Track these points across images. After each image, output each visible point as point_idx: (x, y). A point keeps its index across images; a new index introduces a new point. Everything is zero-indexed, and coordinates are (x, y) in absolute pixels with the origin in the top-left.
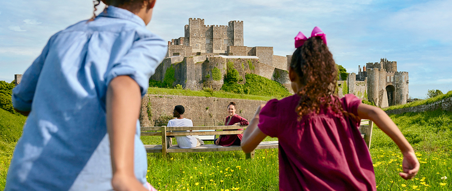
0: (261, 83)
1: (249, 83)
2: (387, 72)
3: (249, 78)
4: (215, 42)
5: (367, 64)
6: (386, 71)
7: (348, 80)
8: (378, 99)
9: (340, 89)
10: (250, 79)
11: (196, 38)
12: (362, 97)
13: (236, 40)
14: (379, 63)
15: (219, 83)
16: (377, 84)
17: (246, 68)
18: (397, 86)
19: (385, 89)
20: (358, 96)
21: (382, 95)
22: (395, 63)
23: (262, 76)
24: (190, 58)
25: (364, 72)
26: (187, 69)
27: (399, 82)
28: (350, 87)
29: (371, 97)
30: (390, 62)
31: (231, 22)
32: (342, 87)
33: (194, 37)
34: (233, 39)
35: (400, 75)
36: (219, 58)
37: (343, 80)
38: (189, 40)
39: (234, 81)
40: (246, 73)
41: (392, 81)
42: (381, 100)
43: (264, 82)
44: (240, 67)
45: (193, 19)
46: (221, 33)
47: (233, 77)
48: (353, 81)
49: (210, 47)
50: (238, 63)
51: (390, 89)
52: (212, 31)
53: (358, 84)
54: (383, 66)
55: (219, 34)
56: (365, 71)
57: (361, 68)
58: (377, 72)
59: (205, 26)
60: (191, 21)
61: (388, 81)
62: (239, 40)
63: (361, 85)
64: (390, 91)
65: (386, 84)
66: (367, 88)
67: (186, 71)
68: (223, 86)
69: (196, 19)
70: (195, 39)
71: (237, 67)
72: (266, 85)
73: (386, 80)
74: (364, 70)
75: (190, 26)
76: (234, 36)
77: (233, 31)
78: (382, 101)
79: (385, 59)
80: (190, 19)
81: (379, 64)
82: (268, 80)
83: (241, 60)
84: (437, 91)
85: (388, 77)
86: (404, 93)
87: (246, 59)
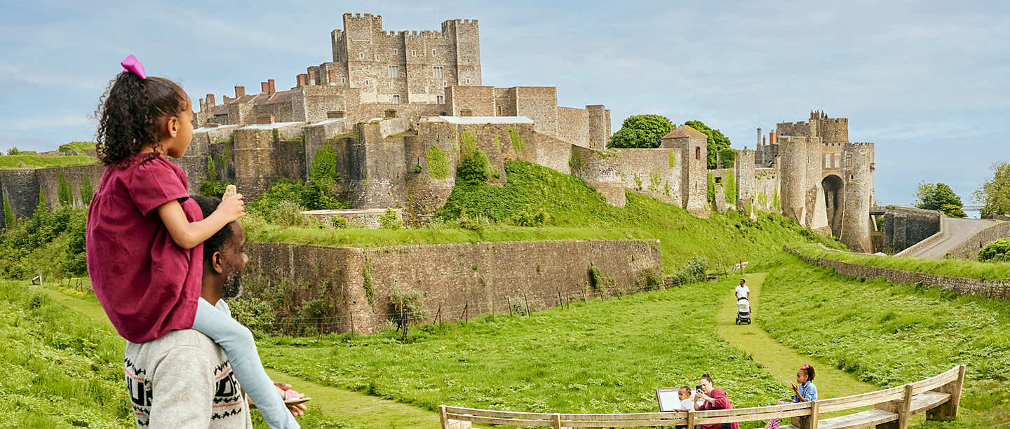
0: (542, 182)
1: (515, 182)
2: (824, 144)
3: (514, 172)
4: (413, 74)
5: (778, 125)
6: (823, 142)
7: (737, 168)
8: (804, 209)
9: (720, 189)
10: (517, 173)
11: (365, 63)
12: (768, 205)
13: (464, 68)
14: (808, 122)
15: (445, 184)
16: (803, 173)
17: (505, 147)
18: (847, 177)
19: (819, 186)
20: (760, 203)
21: (815, 199)
22: (843, 122)
23: (543, 164)
24: (373, 126)
25: (772, 146)
26: (367, 153)
27: (852, 167)
28: (742, 184)
29: (789, 204)
30: (833, 119)
31: (448, 23)
32: (723, 185)
33: (360, 62)
34: (456, 66)
35: (856, 151)
36: (442, 123)
37: (724, 167)
38: (347, 69)
39: (479, 178)
40: (506, 159)
41: (837, 165)
42: (810, 212)
43: (550, 180)
44: (491, 146)
45: (354, 15)
46: (425, 52)
47: (477, 170)
48: (746, 167)
49: (401, 86)
50: (485, 135)
51: (832, 184)
52: (404, 47)
53: (759, 177)
54: (817, 129)
55: (420, 55)
56: (774, 143)
57: (766, 137)
58: (803, 146)
59: (384, 33)
60: (350, 21)
61: (828, 165)
62: (471, 67)
63: (766, 177)
64: (830, 190)
65: (823, 173)
66: (779, 183)
67: (364, 158)
68: (453, 192)
69: (362, 16)
70: (361, 66)
71: (483, 144)
72: (554, 187)
73: (824, 163)
74: (771, 140)
75: (348, 34)
76: (458, 57)
77: (455, 45)
78: (812, 213)
79: (820, 112)
80: (347, 17)
81: (807, 124)
82: (557, 174)
83: (493, 127)
84: (939, 185)
85: (828, 157)
86: (865, 194)
87: (504, 125)
